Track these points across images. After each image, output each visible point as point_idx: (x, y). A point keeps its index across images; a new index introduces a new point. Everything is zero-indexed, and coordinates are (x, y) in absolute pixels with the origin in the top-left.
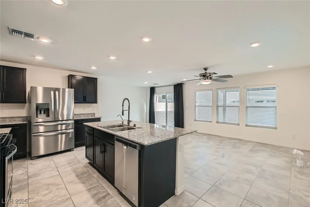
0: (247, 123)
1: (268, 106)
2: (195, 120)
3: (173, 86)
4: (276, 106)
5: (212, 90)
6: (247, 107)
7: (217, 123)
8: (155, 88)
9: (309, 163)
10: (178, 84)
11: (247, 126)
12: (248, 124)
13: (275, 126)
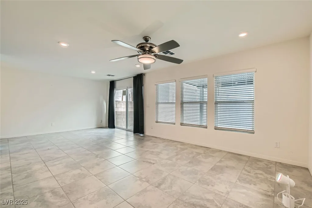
0: (217, 124)
1: (243, 101)
2: (157, 122)
3: (133, 78)
4: (253, 100)
5: (176, 81)
6: (216, 103)
7: (181, 125)
8: (115, 82)
9: (305, 199)
10: (137, 75)
11: (216, 128)
12: (218, 126)
13: (251, 130)
